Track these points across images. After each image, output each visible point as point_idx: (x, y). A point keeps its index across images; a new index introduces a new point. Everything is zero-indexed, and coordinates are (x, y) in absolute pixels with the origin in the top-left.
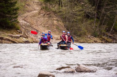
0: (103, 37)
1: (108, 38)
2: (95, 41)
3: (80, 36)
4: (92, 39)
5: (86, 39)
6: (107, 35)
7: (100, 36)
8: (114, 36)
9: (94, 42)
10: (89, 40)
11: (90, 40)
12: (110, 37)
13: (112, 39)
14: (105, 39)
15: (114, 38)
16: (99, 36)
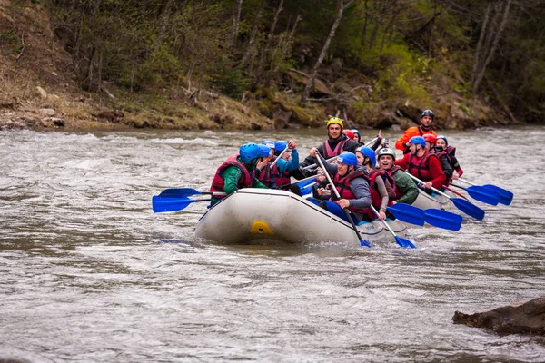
0: (277, 96)
1: (302, 104)
2: (217, 120)
3: (137, 89)
4: (204, 104)
5: (171, 104)
6: (299, 84)
7: (259, 92)
8: (338, 90)
9: (211, 123)
10: (186, 110)
11: (194, 111)
12: (317, 95)
13: (324, 104)
14: (288, 107)
15: (335, 102)
16: (253, 89)
